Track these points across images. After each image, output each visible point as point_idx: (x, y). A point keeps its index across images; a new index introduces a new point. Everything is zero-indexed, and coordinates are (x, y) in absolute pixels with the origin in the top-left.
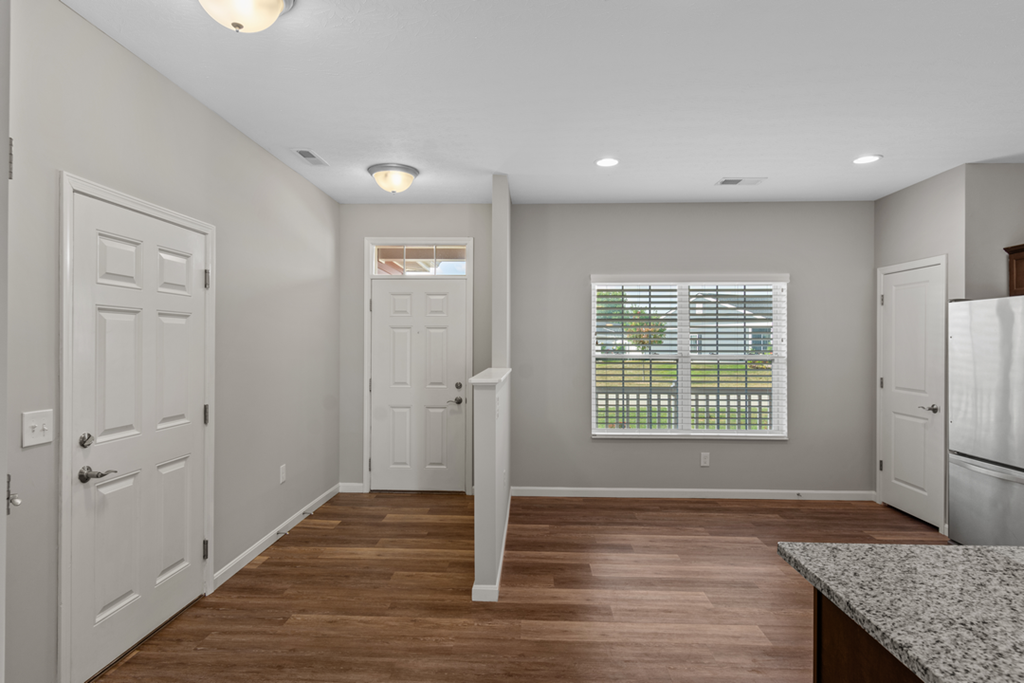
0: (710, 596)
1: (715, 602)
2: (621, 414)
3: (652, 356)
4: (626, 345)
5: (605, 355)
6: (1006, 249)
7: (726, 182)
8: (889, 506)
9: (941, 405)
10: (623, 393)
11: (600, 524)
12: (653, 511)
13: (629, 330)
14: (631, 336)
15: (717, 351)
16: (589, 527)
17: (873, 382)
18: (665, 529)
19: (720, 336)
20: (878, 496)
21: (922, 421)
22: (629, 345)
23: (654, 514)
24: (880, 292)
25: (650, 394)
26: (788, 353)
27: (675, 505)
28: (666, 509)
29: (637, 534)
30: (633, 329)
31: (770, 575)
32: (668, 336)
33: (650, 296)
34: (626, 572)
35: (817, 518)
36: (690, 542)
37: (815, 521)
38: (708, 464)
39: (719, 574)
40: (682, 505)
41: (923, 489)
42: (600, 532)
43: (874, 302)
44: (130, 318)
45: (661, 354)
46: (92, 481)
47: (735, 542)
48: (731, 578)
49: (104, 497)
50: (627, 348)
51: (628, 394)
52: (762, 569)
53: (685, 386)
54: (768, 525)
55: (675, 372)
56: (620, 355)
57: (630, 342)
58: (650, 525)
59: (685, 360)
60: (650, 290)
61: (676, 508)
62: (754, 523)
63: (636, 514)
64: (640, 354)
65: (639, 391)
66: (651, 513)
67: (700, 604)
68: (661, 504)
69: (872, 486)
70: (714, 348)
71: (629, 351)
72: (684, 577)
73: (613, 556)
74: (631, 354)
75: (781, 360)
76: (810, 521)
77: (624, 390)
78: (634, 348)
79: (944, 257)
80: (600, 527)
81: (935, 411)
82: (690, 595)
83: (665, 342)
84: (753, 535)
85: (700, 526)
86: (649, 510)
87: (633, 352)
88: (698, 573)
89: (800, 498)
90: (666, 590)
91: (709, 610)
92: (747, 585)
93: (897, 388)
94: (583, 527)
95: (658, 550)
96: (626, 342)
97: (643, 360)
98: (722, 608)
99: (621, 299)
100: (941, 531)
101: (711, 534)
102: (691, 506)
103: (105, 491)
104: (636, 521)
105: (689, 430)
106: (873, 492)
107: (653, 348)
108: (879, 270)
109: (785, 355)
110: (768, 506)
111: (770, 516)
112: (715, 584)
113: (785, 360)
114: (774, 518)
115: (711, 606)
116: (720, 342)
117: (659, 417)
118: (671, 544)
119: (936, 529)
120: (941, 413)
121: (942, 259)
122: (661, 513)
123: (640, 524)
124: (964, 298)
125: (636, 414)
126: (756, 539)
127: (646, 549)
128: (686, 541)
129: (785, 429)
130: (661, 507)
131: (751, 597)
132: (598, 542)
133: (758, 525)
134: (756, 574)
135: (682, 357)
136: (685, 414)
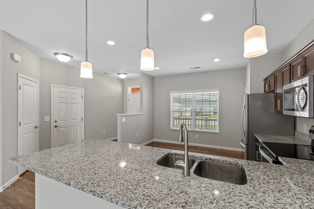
25: (179, 120)
26: (219, 110)
38: (197, 138)
44: (65, 104)
46: (57, 127)
49: (60, 130)
79: (248, 83)
89: (222, 149)
103: (60, 129)
108: (245, 87)
129: (218, 130)
135: (193, 111)
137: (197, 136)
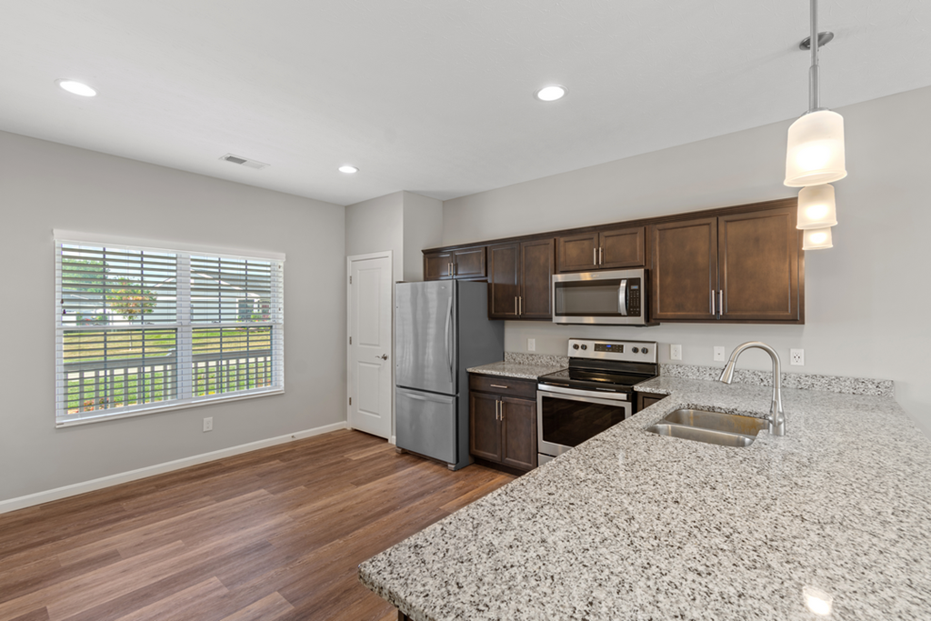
0: (223, 578)
1: (229, 584)
2: (102, 387)
3: (145, 325)
4: (109, 314)
5: (81, 327)
6: (423, 251)
7: (231, 159)
8: (356, 430)
9: (389, 354)
10: (105, 369)
11: (69, 535)
12: (148, 493)
13: (114, 297)
14: (116, 304)
15: (220, 319)
16: (48, 546)
17: (345, 341)
18: (163, 512)
19: (222, 305)
20: (348, 424)
21: (378, 366)
22: (113, 315)
23: (149, 496)
24: (349, 274)
25: (141, 367)
26: (285, 320)
27: (175, 478)
28: (163, 486)
29: (125, 531)
30: (117, 298)
31: (280, 525)
32: (158, 305)
33: (142, 262)
34: (109, 593)
35: (309, 454)
36: (195, 518)
37: (308, 457)
38: (211, 429)
39: (230, 545)
40: (183, 476)
41: (378, 414)
42: (67, 547)
43: (345, 281)
45: (156, 323)
47: (243, 502)
48: (242, 545)
50: (110, 318)
51: (112, 369)
52: (272, 522)
53: (185, 356)
54: (271, 472)
55: (173, 342)
56: (102, 326)
57: (115, 312)
58: (145, 512)
59: (184, 329)
60: (142, 255)
61: (175, 482)
62: (259, 475)
63: (124, 504)
64: (128, 324)
65: (126, 364)
66: (144, 498)
67: (212, 595)
68: (157, 483)
69: (345, 417)
70: (217, 317)
71: (113, 321)
72: (190, 566)
73: (89, 576)
74: (115, 324)
75: (278, 326)
76: (304, 458)
77: (106, 365)
78: (120, 318)
79: (390, 252)
80: (68, 540)
81: (385, 358)
82: (199, 587)
83: (155, 311)
84: (259, 488)
85: (205, 495)
86: (141, 495)
87: (119, 321)
88: (207, 554)
89: (294, 440)
90: (168, 595)
91: (225, 596)
92: (262, 546)
93: (361, 344)
94: (37, 550)
95: (157, 542)
96: (108, 311)
97: (130, 331)
98: (239, 587)
99: (101, 269)
100: (389, 441)
101: (218, 501)
102: (194, 474)
104: (123, 514)
105: (191, 398)
106: (345, 422)
107: (146, 318)
108: (348, 258)
109: (281, 321)
110: (269, 454)
111: (272, 463)
112: (227, 560)
113: (281, 326)
114: (276, 463)
115: (225, 590)
116: (222, 311)
117: (153, 390)
118: (172, 530)
119: (387, 440)
120: (389, 360)
121: (389, 253)
122: (158, 494)
123: (129, 517)
124: (402, 280)
125: (123, 391)
126: (262, 491)
127: (139, 547)
128: (191, 518)
129: (282, 384)
130: (157, 486)
131: (266, 558)
132: (63, 565)
133: (262, 475)
134: (267, 530)
135: (182, 325)
136: (185, 384)
137: (208, 422)
